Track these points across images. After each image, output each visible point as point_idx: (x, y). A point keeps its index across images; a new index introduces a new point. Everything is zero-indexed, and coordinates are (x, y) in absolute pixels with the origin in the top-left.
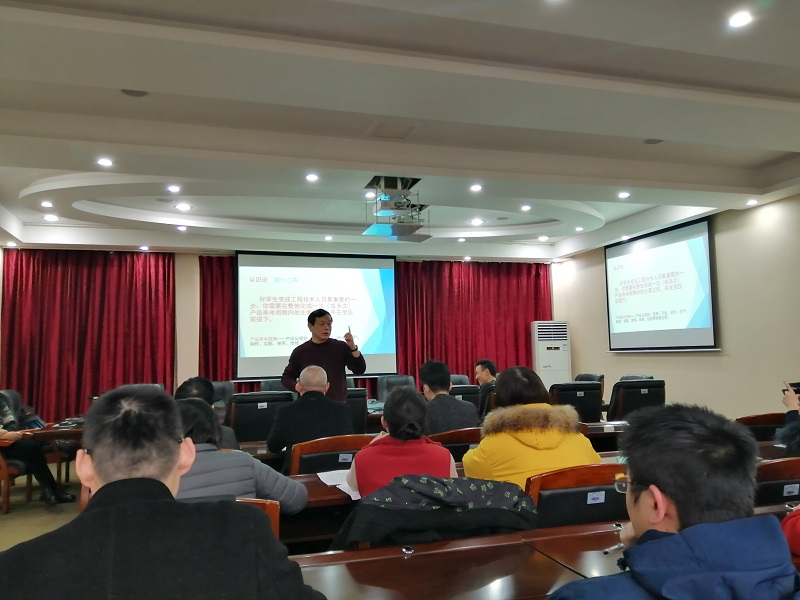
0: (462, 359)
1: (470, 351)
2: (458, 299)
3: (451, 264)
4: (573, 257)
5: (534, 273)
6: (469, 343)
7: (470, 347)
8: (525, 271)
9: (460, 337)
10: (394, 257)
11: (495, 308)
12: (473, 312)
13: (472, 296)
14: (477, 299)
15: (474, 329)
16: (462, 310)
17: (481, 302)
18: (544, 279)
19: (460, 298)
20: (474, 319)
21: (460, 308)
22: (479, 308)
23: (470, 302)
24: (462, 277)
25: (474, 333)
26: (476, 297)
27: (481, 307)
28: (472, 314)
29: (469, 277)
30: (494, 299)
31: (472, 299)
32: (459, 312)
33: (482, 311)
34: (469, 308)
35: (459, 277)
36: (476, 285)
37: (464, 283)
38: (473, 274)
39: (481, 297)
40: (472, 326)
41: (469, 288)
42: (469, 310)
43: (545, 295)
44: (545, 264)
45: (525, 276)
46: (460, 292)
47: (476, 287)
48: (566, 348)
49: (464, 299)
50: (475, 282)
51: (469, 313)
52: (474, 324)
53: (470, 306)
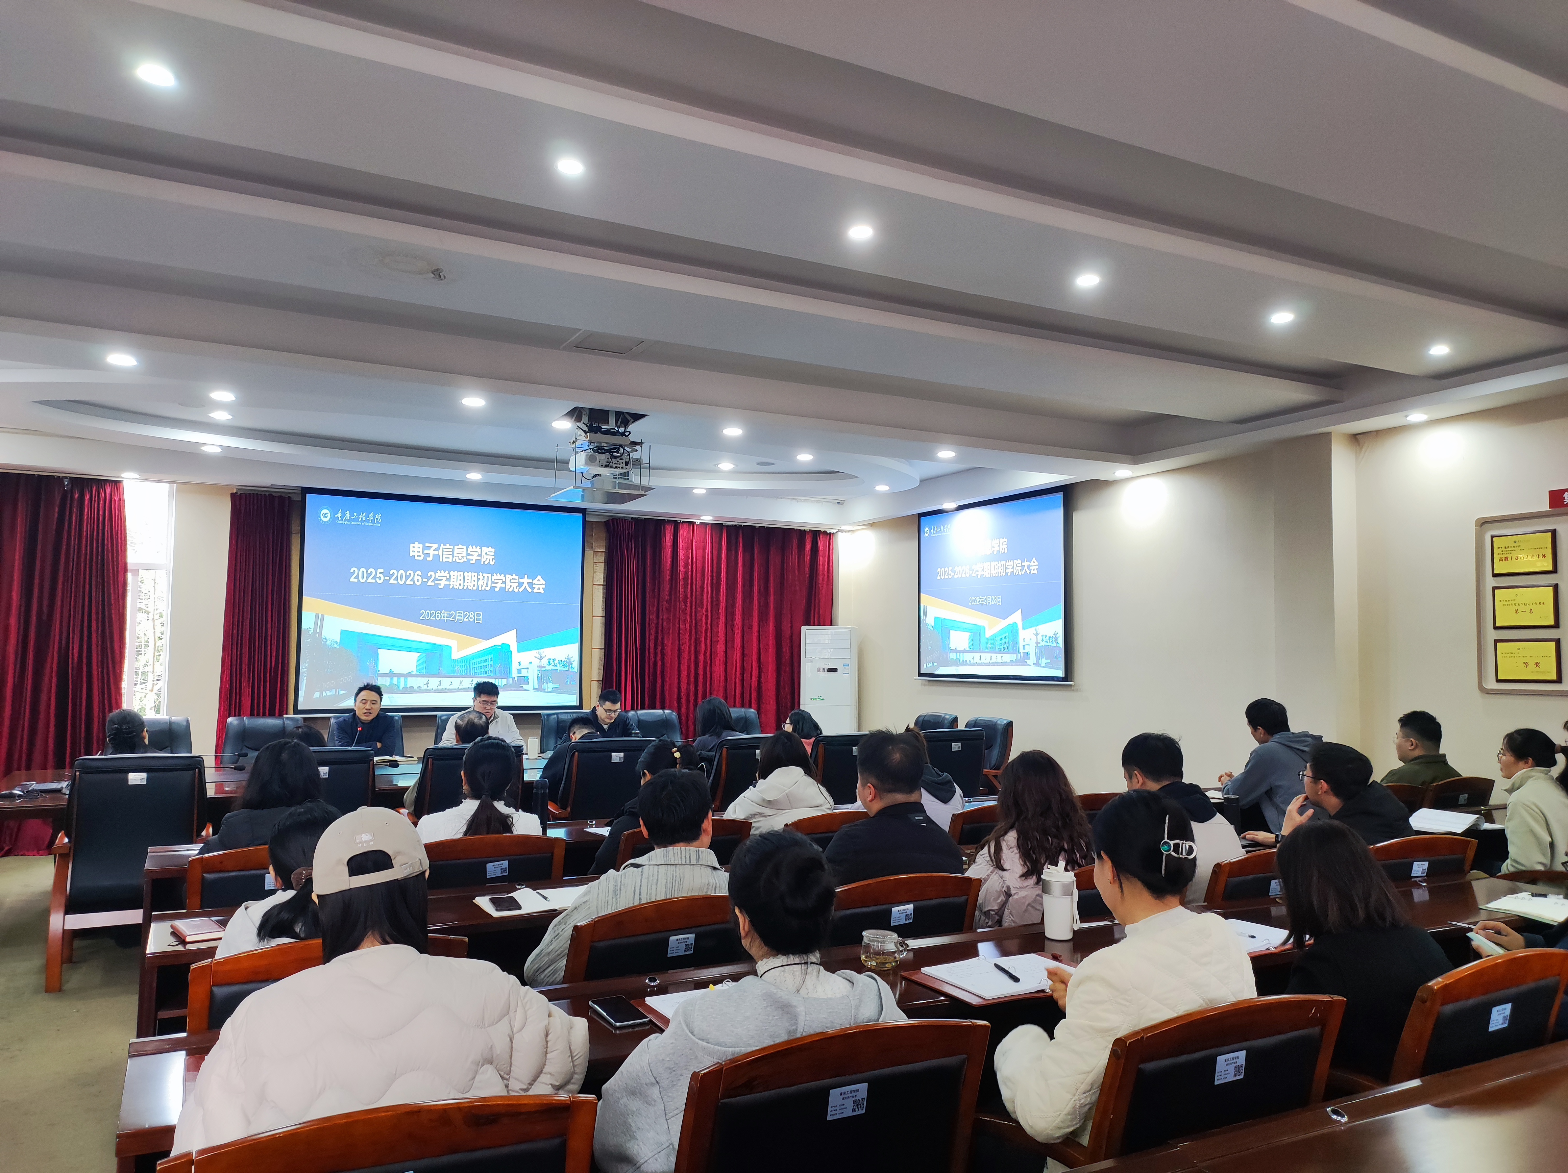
0: (688, 684)
1: (701, 671)
2: (686, 584)
3: (676, 524)
4: (872, 525)
5: (808, 547)
6: (701, 657)
7: (701, 664)
8: (795, 543)
9: (685, 648)
10: (583, 511)
11: (744, 601)
12: (709, 607)
13: (707, 580)
14: (716, 586)
15: (709, 634)
16: (691, 602)
17: (721, 590)
18: (825, 556)
19: (688, 583)
20: (709, 619)
21: (688, 600)
22: (718, 600)
23: (705, 590)
24: (694, 548)
25: (708, 641)
26: (715, 581)
27: (721, 599)
28: (707, 610)
29: (704, 549)
30: (744, 586)
31: (707, 585)
32: (686, 606)
33: (723, 605)
34: (702, 600)
35: (688, 548)
36: (715, 562)
37: (696, 557)
38: (712, 543)
39: (722, 583)
40: (706, 630)
41: (703, 567)
42: (702, 603)
43: (825, 582)
44: (828, 532)
45: (795, 551)
46: (690, 573)
47: (715, 566)
48: (848, 669)
49: (696, 584)
50: (715, 558)
51: (702, 608)
52: (709, 627)
53: (705, 597)
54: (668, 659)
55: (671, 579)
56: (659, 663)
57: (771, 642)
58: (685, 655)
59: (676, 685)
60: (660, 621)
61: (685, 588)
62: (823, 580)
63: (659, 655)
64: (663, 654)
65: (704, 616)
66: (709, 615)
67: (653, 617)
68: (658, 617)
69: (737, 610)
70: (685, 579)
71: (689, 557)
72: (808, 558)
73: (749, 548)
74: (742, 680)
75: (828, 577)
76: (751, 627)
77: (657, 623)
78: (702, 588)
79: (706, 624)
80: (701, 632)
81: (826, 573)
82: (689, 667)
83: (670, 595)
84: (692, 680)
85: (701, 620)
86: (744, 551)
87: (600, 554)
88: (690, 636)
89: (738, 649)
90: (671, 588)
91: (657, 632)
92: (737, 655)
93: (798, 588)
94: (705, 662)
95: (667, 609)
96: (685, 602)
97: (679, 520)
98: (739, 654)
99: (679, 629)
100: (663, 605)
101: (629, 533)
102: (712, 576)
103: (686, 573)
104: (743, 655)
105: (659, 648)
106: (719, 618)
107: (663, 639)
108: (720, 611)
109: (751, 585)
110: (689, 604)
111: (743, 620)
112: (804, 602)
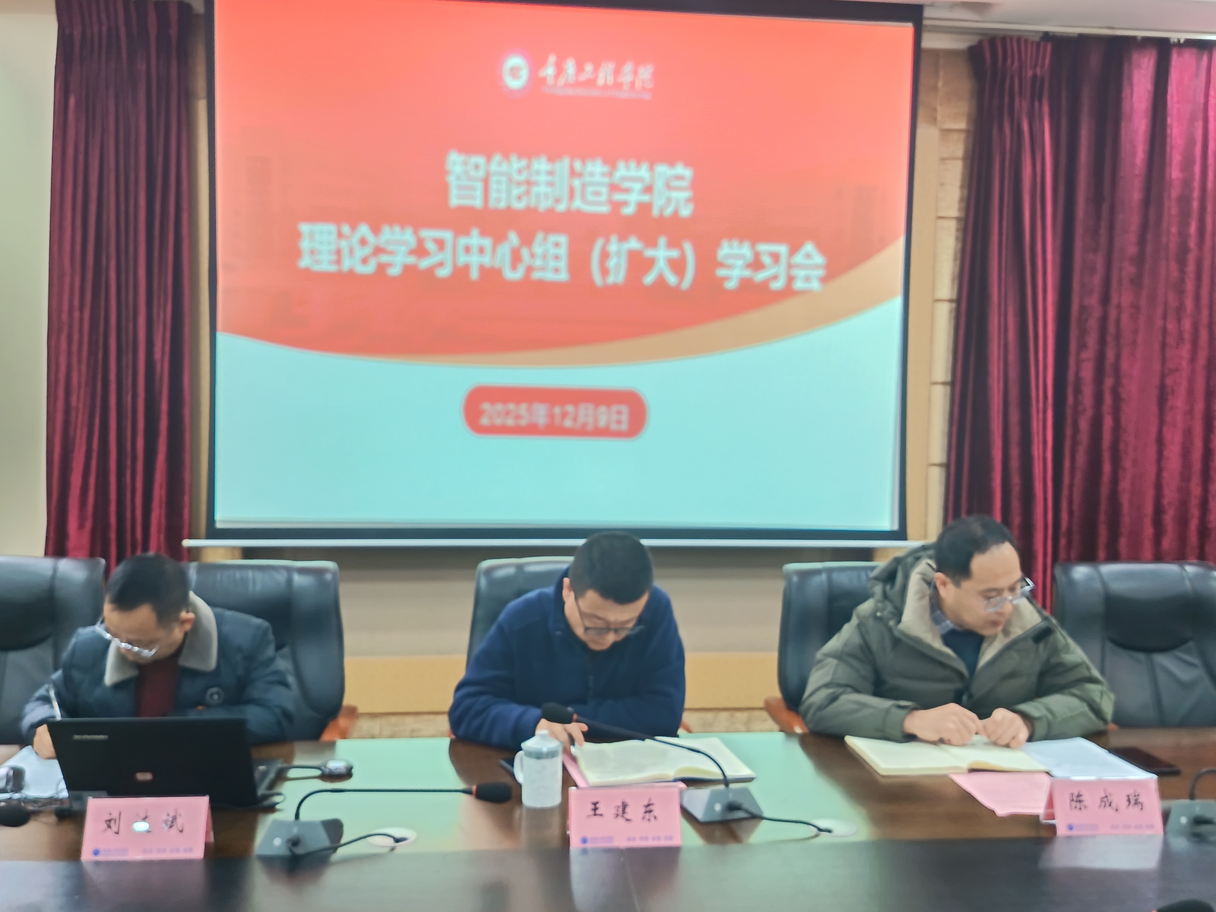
54: (1129, 411)
55: (1146, 202)
56: (1108, 422)
58: (1179, 401)
59: (1151, 477)
60: (1113, 314)
61: (1184, 223)
63: (1108, 400)
64: (1117, 398)
67: (1094, 301)
68: (1105, 300)
77: (1104, 319)
82: (1188, 433)
83: (1142, 242)
87: (955, 136)
90: (1144, 227)
91: (1102, 341)
95: (1132, 281)
96: (1182, 262)
97: (1174, 37)
99: (1164, 331)
100: (1120, 269)
101: (1035, 77)
103: (1187, 183)
105: (1109, 382)
107: (1118, 357)
110: (1191, 268)
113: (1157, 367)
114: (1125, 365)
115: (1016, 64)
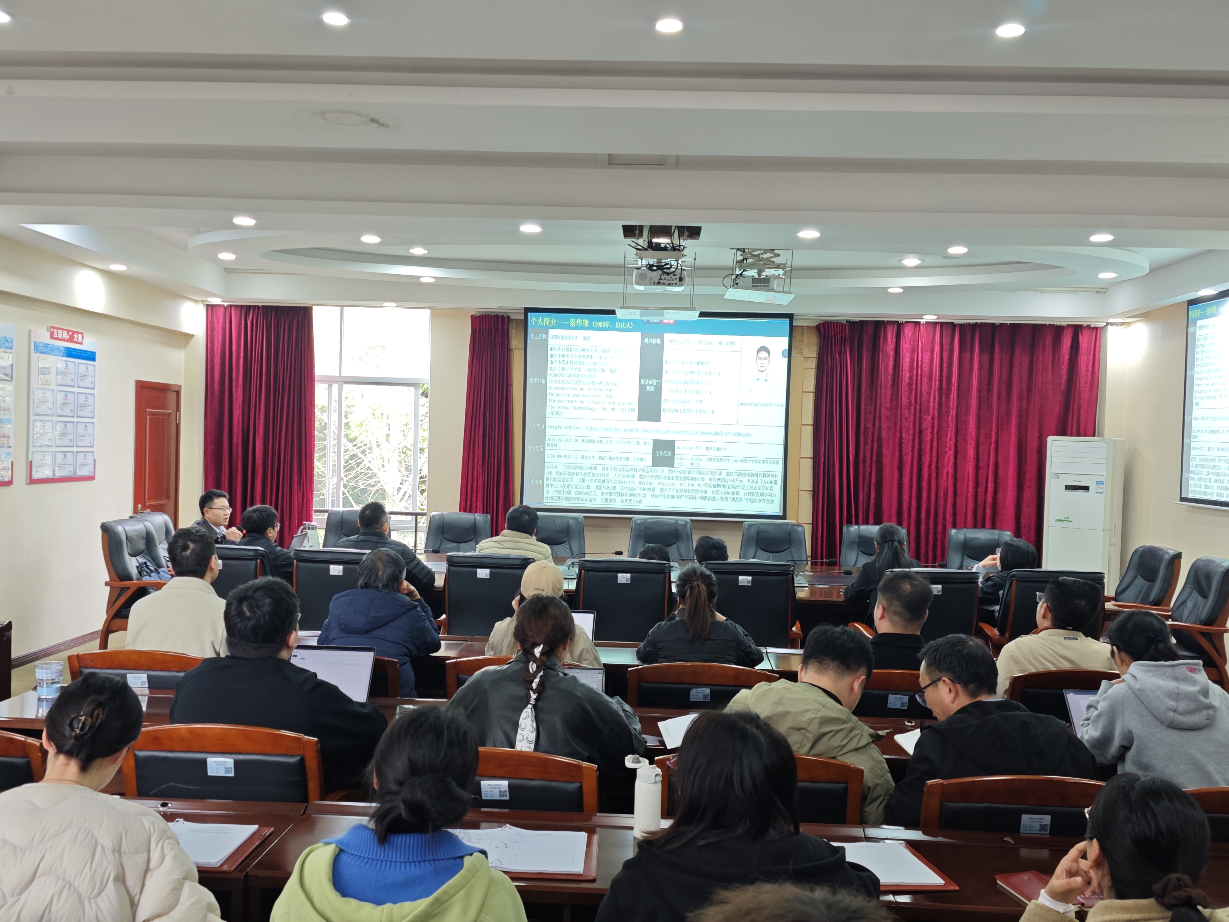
0: (910, 497)
2: (910, 389)
3: (899, 326)
4: (1145, 316)
5: (1067, 342)
6: (925, 470)
8: (1049, 340)
9: (907, 459)
10: (790, 316)
11: (979, 408)
12: (936, 415)
13: (935, 384)
14: (944, 391)
15: (935, 444)
16: (915, 410)
17: (952, 396)
18: (1090, 354)
19: (912, 389)
20: (936, 428)
21: (913, 408)
22: (948, 407)
23: (932, 396)
24: (920, 350)
25: (934, 452)
26: (944, 386)
27: (951, 404)
28: (933, 418)
29: (932, 351)
30: (980, 391)
31: (934, 391)
32: (910, 413)
33: (953, 412)
34: (928, 407)
35: (913, 351)
36: (945, 365)
37: (922, 361)
38: (941, 344)
39: (953, 388)
40: (932, 441)
41: (931, 371)
42: (928, 411)
43: (1088, 385)
44: (1092, 326)
45: (1049, 350)
46: (915, 378)
47: (945, 370)
48: (1102, 488)
49: (921, 390)
50: (945, 360)
51: (929, 415)
52: (935, 436)
53: (931, 404)
54: (886, 471)
55: (893, 385)
57: (1013, 454)
58: (907, 469)
59: (895, 498)
60: (876, 431)
61: (909, 394)
62: (1086, 382)
65: (930, 425)
66: (936, 422)
67: (870, 425)
69: (971, 417)
70: (910, 384)
71: (914, 360)
72: (1067, 357)
73: (988, 348)
74: (976, 496)
75: (1093, 379)
76: (989, 437)
77: (873, 432)
78: (929, 393)
79: (932, 433)
80: (927, 443)
81: (1089, 374)
83: (891, 401)
84: (914, 493)
85: (927, 428)
86: (981, 351)
87: (811, 359)
88: (913, 446)
89: (971, 461)
90: (892, 395)
91: (873, 442)
92: (970, 468)
93: (1050, 392)
94: (930, 475)
95: (887, 417)
96: (909, 410)
97: (900, 320)
98: (971, 467)
99: (901, 438)
101: (842, 337)
102: (941, 381)
103: (911, 378)
104: (977, 468)
105: (874, 458)
106: (948, 427)
107: (880, 447)
108: (950, 419)
109: (990, 390)
110: (912, 413)
111: (978, 428)
112: (1058, 408)
113: (897, 453)
114: (885, 451)
115: (833, 332)
